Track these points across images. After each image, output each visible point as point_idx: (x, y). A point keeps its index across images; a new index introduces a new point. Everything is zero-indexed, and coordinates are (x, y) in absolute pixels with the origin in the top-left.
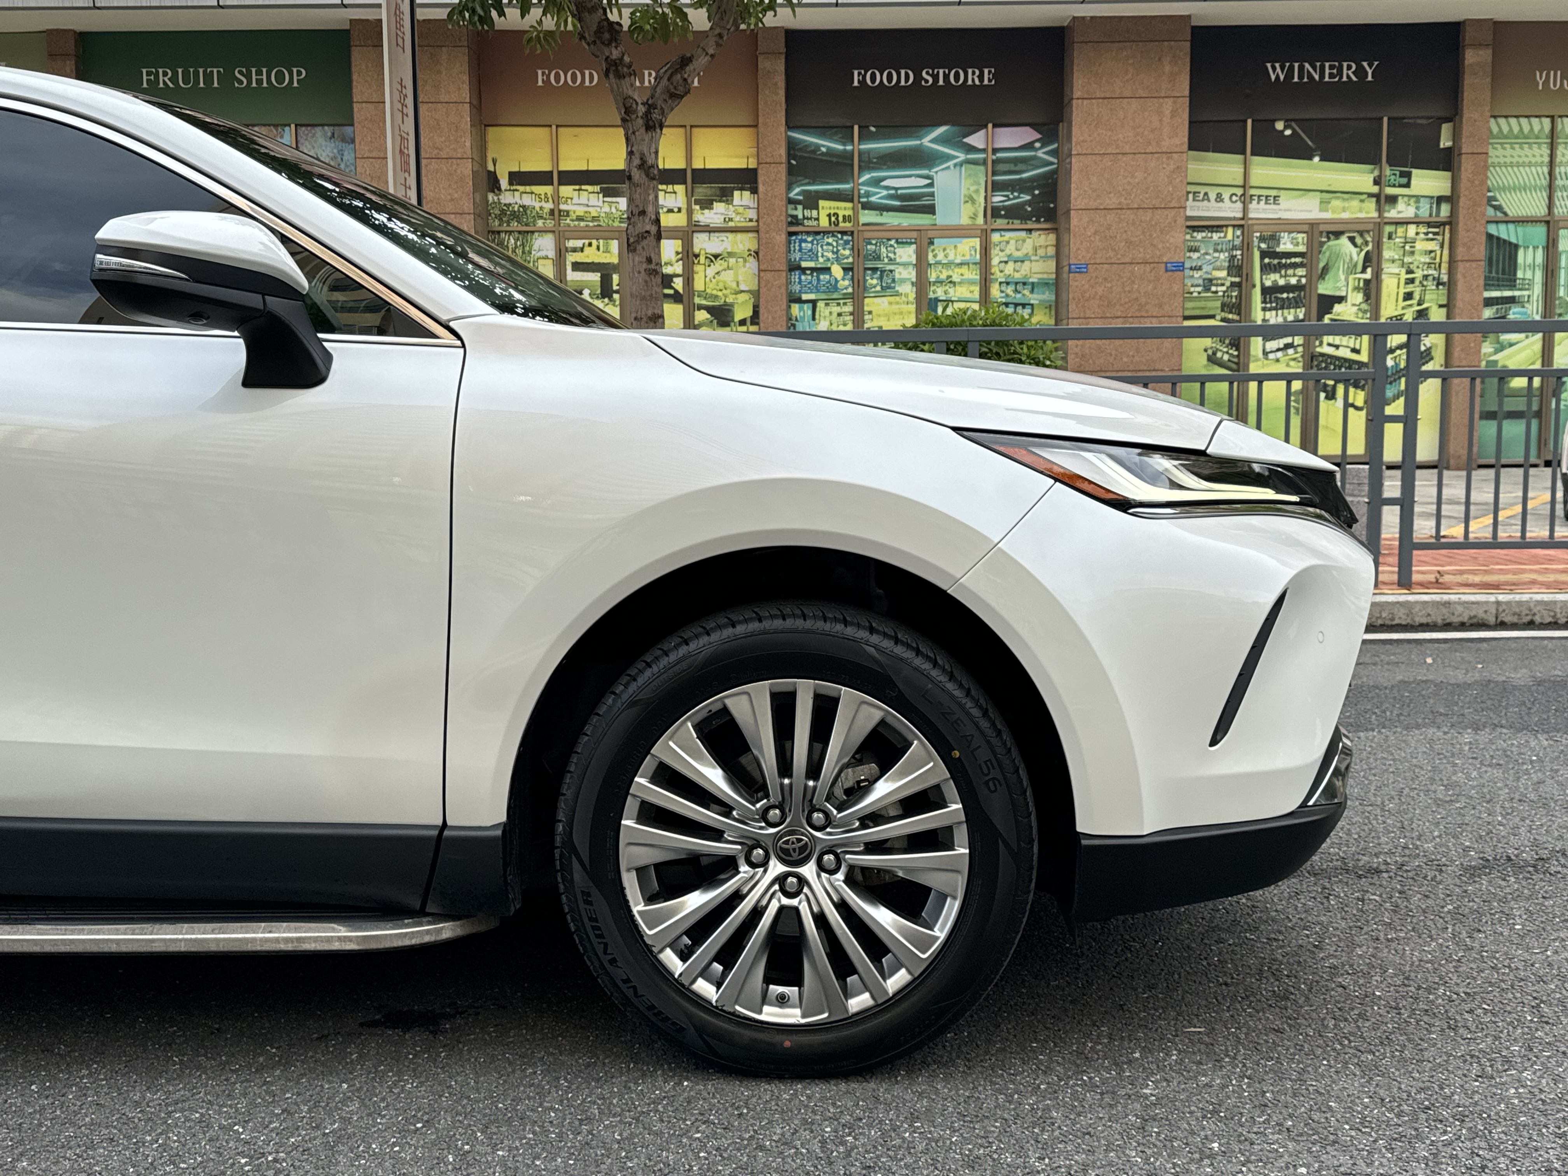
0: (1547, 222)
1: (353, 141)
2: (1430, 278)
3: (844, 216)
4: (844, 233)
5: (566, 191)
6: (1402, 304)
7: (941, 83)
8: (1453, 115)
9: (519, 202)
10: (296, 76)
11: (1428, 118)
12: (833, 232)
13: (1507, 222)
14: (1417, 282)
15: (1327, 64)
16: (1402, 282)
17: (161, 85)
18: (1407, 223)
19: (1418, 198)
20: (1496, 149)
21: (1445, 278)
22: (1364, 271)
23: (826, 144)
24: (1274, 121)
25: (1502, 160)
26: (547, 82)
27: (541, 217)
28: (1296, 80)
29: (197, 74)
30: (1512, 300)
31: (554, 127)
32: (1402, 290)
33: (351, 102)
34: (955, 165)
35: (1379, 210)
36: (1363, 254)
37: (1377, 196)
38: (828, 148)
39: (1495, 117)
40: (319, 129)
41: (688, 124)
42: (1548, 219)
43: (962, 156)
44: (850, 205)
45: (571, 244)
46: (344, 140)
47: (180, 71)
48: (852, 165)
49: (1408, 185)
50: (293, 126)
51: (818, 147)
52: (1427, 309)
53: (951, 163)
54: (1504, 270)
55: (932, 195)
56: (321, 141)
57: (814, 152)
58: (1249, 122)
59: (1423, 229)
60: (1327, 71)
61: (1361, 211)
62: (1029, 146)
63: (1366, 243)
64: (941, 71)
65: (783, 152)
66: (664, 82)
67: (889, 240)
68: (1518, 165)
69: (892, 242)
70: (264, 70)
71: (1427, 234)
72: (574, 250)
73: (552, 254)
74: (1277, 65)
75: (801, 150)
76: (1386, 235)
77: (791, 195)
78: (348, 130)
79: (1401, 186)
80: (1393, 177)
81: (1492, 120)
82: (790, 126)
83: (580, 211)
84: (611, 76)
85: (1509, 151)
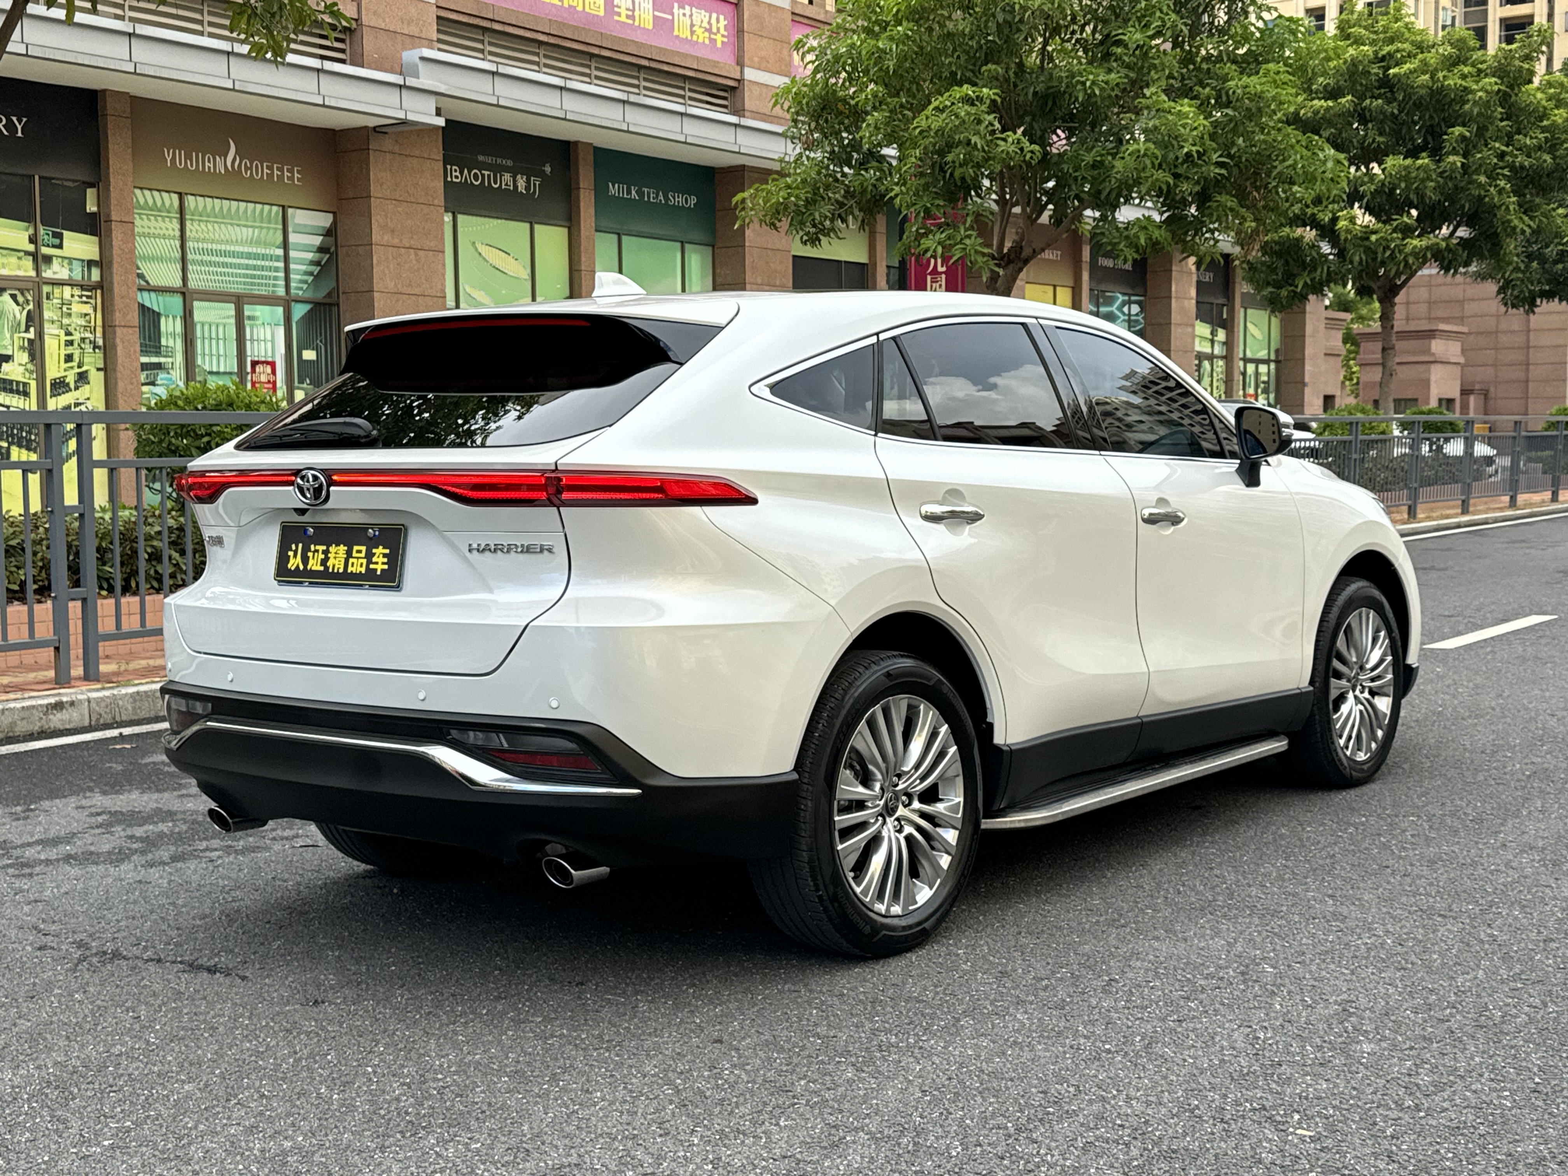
0: (183, 293)
2: (87, 341)
6: (64, 366)
8: (98, 181)
11: (74, 181)
13: (149, 291)
14: (76, 345)
16: (63, 343)
18: (63, 284)
19: (70, 260)
21: (100, 342)
22: (27, 330)
30: (159, 366)
32: (63, 352)
35: (37, 269)
36: (25, 312)
37: (35, 255)
39: (140, 188)
42: (184, 290)
49: (60, 246)
52: (86, 372)
54: (150, 337)
59: (77, 292)
61: (19, 268)
63: (27, 301)
68: (155, 236)
71: (81, 296)
76: (45, 296)
79: (54, 246)
80: (46, 237)
85: (147, 222)
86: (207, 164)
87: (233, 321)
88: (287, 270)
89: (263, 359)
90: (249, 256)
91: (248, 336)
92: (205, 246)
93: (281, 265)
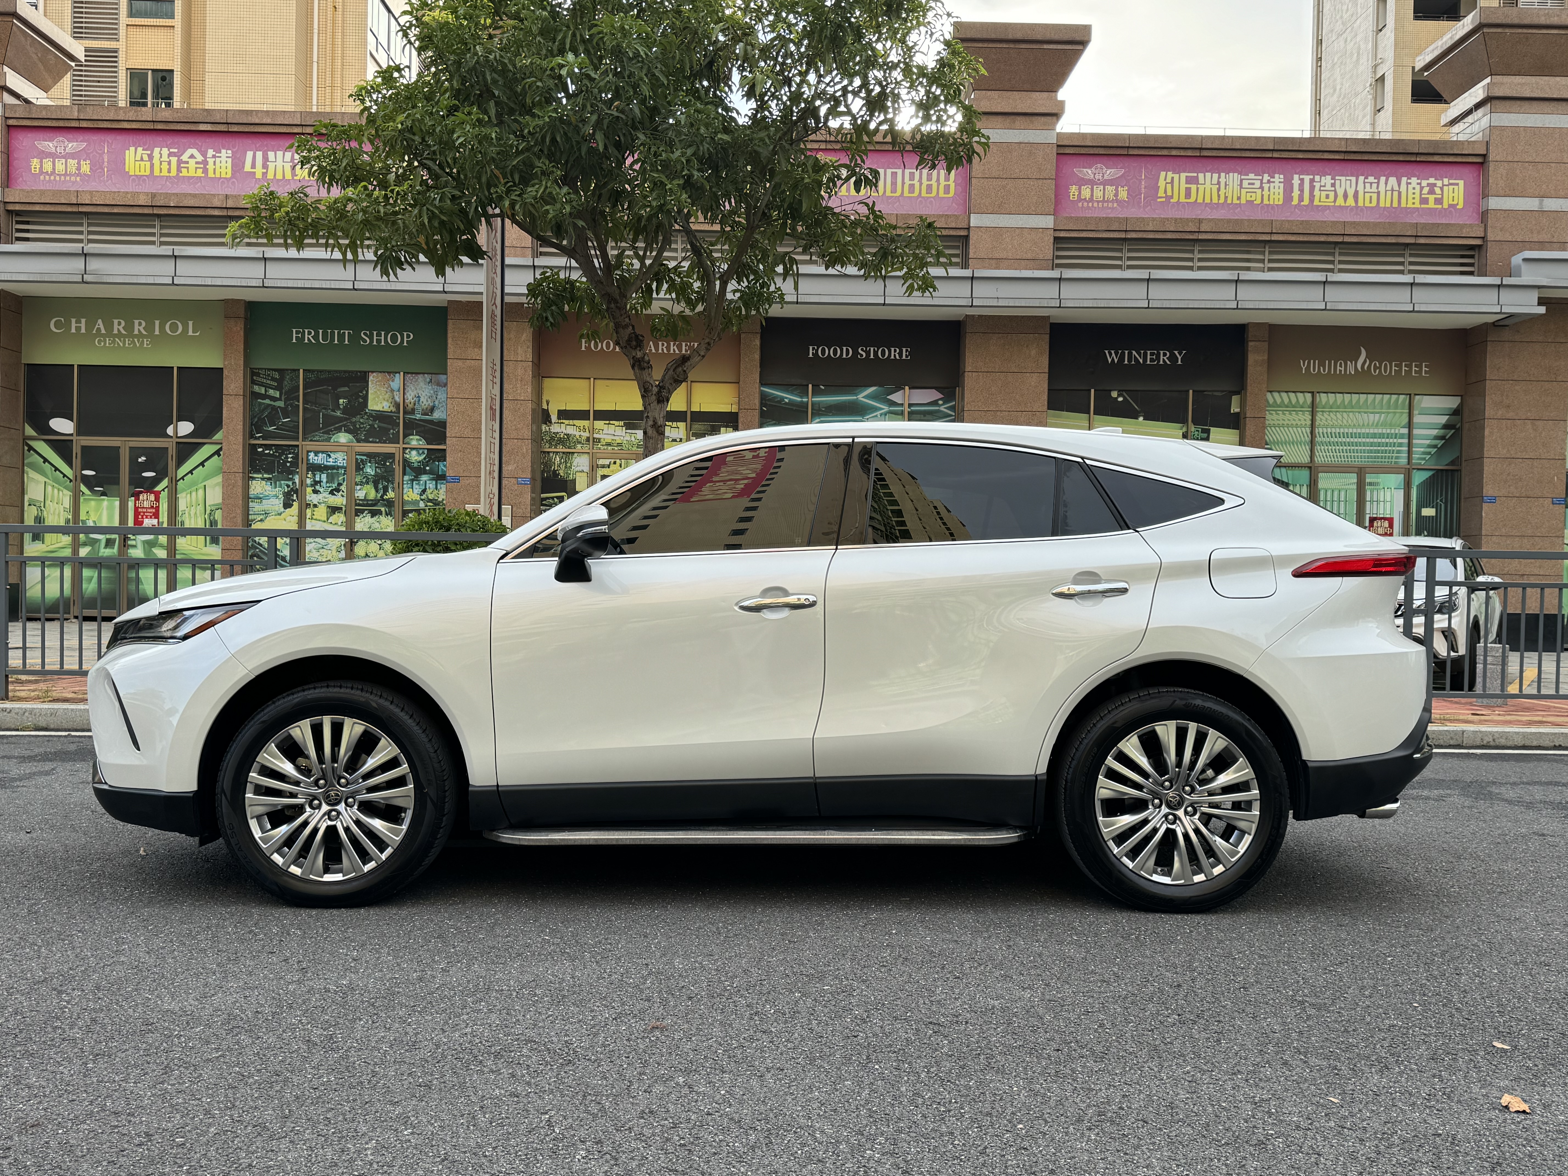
0: (1310, 468)
1: (445, 385)
5: (599, 424)
7: (872, 357)
8: (1240, 389)
9: (564, 431)
10: (406, 338)
11: (1222, 391)
15: (1149, 352)
17: (306, 341)
20: (1272, 414)
23: (788, 397)
24: (1111, 391)
25: (1276, 423)
26: (588, 348)
27: (580, 443)
28: (1126, 362)
29: (333, 334)
31: (592, 379)
33: (446, 359)
34: (881, 415)
38: (790, 399)
39: (1271, 392)
40: (420, 376)
42: (1310, 465)
43: (886, 408)
45: (601, 462)
46: (438, 384)
47: (321, 331)
48: (807, 412)
49: (1208, 438)
50: (402, 373)
51: (783, 398)
53: (878, 413)
56: (422, 384)
57: (779, 402)
58: (1093, 391)
60: (1149, 357)
62: (934, 403)
64: (872, 349)
65: (757, 402)
66: (671, 372)
68: (1288, 426)
70: (383, 333)
72: (603, 466)
73: (586, 469)
74: (1113, 352)
75: (769, 400)
78: (443, 378)
79: (1202, 439)
80: (1196, 433)
81: (1269, 394)
82: (763, 383)
83: (609, 439)
84: (636, 368)
85: (1281, 416)
86: (1338, 368)
87: (1355, 487)
88: (1410, 445)
89: (1382, 516)
90: (1374, 436)
91: (1368, 498)
92: (1333, 430)
93: (1406, 441)
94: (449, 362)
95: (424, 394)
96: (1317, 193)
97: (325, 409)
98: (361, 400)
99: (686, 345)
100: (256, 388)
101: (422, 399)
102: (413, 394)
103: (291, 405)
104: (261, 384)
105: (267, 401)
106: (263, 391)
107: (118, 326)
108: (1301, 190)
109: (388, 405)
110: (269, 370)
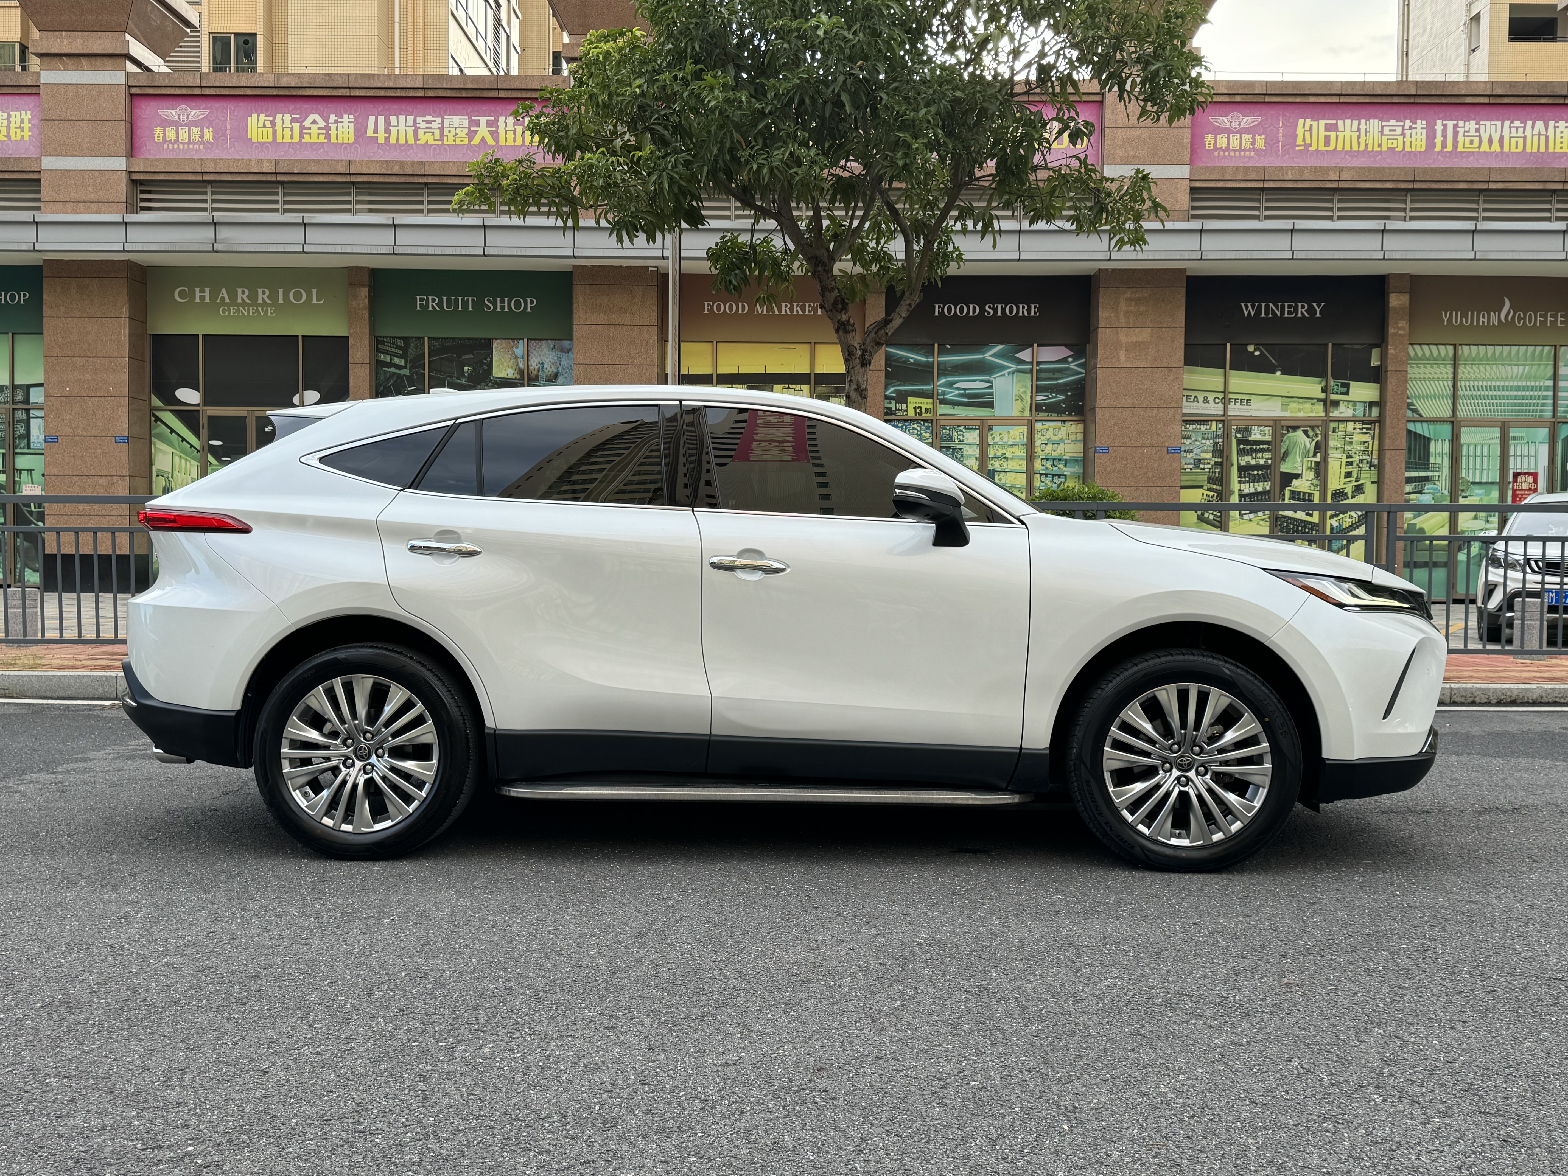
0: (1452, 422)
1: (570, 351)
2: (1365, 462)
3: (926, 409)
4: (925, 421)
6: (1343, 480)
7: (999, 314)
8: (1381, 342)
10: (529, 304)
11: (1362, 345)
12: (917, 420)
13: (1421, 421)
14: (1355, 465)
15: (1286, 305)
16: (1344, 464)
17: (430, 308)
18: (1347, 421)
19: (1354, 403)
20: (1413, 367)
21: (1376, 462)
22: (1315, 455)
23: (913, 357)
24: (1247, 345)
25: (1417, 376)
26: (711, 311)
28: (1263, 315)
29: (457, 301)
30: (1426, 479)
31: (715, 343)
32: (1344, 471)
33: (572, 324)
34: (1009, 373)
35: (1326, 411)
36: (1314, 442)
37: (1324, 401)
38: (915, 360)
39: (1412, 344)
40: (543, 342)
41: (813, 341)
42: (1452, 419)
43: (1014, 367)
44: (930, 401)
46: (562, 350)
47: (445, 298)
48: (933, 373)
49: (1347, 393)
50: (526, 340)
51: (908, 359)
52: (1362, 484)
53: (1006, 372)
54: (1420, 456)
55: (992, 394)
56: (546, 351)
57: (904, 362)
58: (1228, 345)
59: (1358, 426)
60: (1286, 309)
61: (1312, 412)
62: (1064, 360)
63: (1316, 435)
64: (1000, 306)
65: (883, 362)
67: (959, 426)
68: (1430, 380)
69: (962, 428)
70: (506, 299)
71: (1361, 429)
75: (894, 360)
76: (1331, 429)
77: (887, 393)
78: (566, 344)
79: (1342, 394)
80: (1336, 387)
81: (1410, 347)
82: (887, 344)
85: (1422, 370)
86: (1481, 319)
87: (1498, 441)
88: (1555, 398)
89: (1526, 471)
90: (1518, 389)
91: (1512, 453)
92: (1476, 383)
93: (1551, 393)
94: (575, 327)
95: (547, 360)
96: (1460, 138)
97: (450, 377)
98: (486, 368)
99: (810, 306)
100: (382, 357)
101: (546, 366)
102: (537, 361)
103: (417, 373)
104: (386, 353)
105: (393, 370)
106: (388, 359)
107: (242, 295)
108: (1445, 136)
109: (513, 372)
110: (394, 338)
